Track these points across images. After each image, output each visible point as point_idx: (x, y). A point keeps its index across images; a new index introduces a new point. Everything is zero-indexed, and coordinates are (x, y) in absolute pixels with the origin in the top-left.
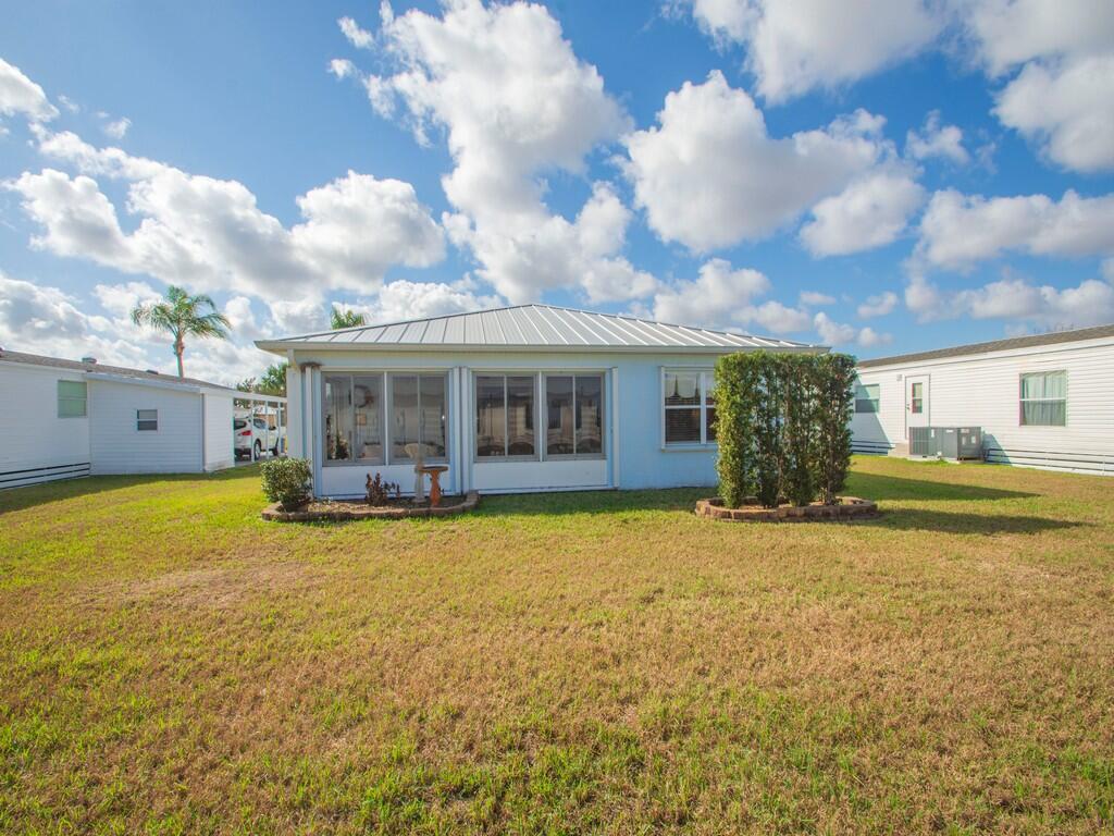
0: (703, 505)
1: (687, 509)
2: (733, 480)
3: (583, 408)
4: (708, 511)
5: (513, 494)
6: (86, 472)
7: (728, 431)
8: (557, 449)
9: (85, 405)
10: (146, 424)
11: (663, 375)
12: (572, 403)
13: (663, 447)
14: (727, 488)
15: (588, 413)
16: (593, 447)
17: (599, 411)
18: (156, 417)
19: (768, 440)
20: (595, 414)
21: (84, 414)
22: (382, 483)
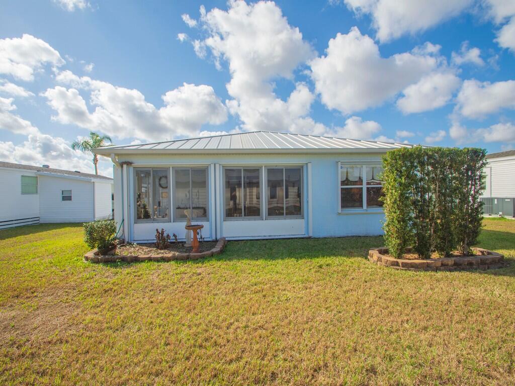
0: (374, 254)
1: (362, 256)
2: (398, 238)
3: (289, 188)
4: (379, 260)
5: (247, 240)
6: (38, 222)
7: (395, 202)
8: (275, 212)
9: (37, 188)
10: (67, 198)
11: (340, 166)
12: (283, 186)
13: (340, 211)
14: (393, 243)
15: (293, 191)
16: (296, 211)
17: (299, 189)
18: (71, 194)
19: (422, 208)
20: (297, 191)
21: (37, 193)
22: (165, 235)
